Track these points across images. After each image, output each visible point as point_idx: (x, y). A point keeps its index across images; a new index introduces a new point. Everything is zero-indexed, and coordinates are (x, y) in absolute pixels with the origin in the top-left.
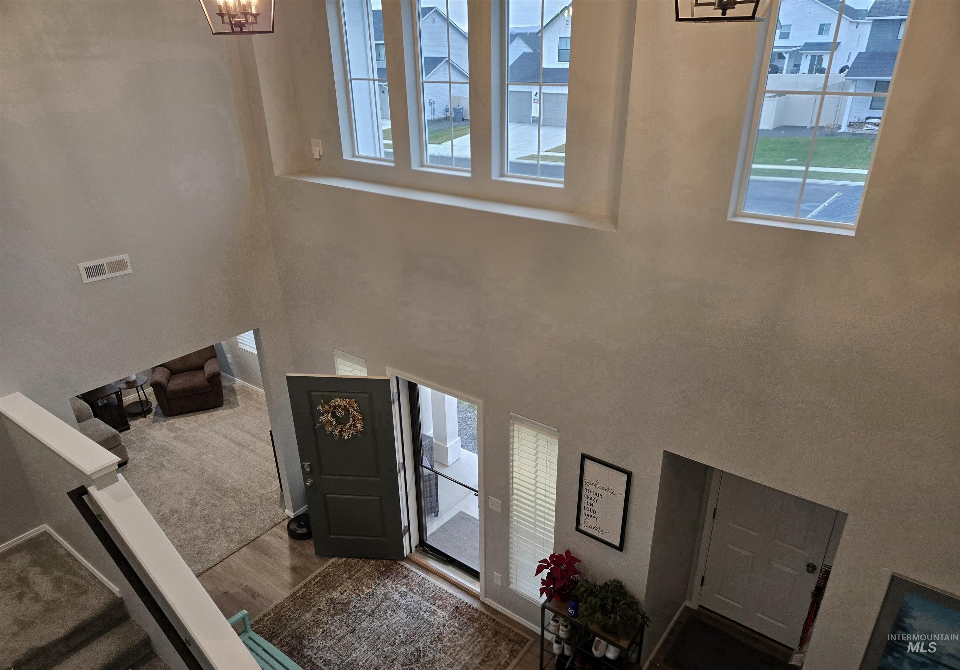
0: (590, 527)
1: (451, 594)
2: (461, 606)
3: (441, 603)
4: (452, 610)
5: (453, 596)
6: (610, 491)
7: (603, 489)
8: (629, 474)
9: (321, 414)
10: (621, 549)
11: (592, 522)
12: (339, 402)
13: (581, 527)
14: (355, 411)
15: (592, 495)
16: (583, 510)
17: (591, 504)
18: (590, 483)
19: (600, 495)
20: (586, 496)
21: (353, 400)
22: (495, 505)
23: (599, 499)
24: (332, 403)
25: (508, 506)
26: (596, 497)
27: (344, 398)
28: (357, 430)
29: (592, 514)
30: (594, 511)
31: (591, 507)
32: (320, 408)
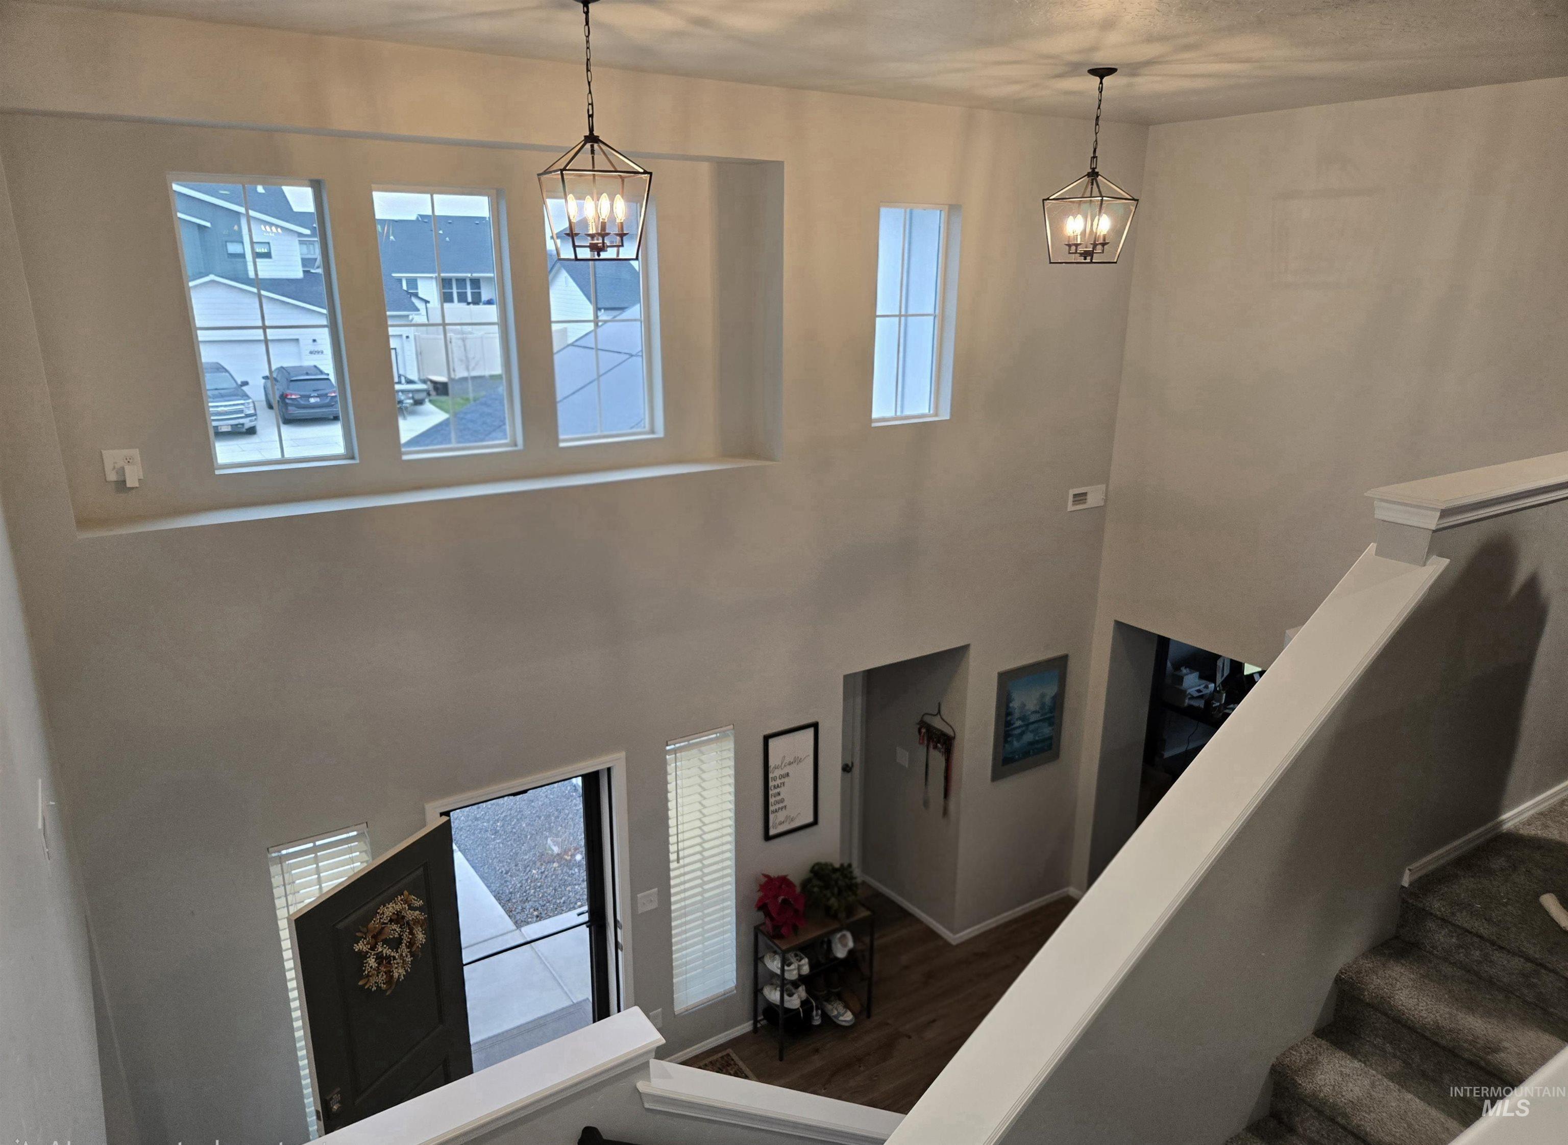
0: (781, 823)
6: (798, 761)
7: (790, 764)
8: (815, 726)
9: (363, 956)
10: (815, 822)
11: (781, 816)
12: (390, 910)
13: (772, 832)
14: (415, 909)
15: (778, 782)
16: (771, 808)
17: (779, 794)
18: (776, 768)
19: (788, 775)
20: (772, 788)
21: (406, 893)
22: (648, 900)
23: (786, 780)
24: (374, 924)
25: (669, 887)
26: (783, 780)
27: (391, 899)
28: (418, 946)
29: (781, 805)
30: (782, 801)
31: (778, 798)
32: (360, 946)
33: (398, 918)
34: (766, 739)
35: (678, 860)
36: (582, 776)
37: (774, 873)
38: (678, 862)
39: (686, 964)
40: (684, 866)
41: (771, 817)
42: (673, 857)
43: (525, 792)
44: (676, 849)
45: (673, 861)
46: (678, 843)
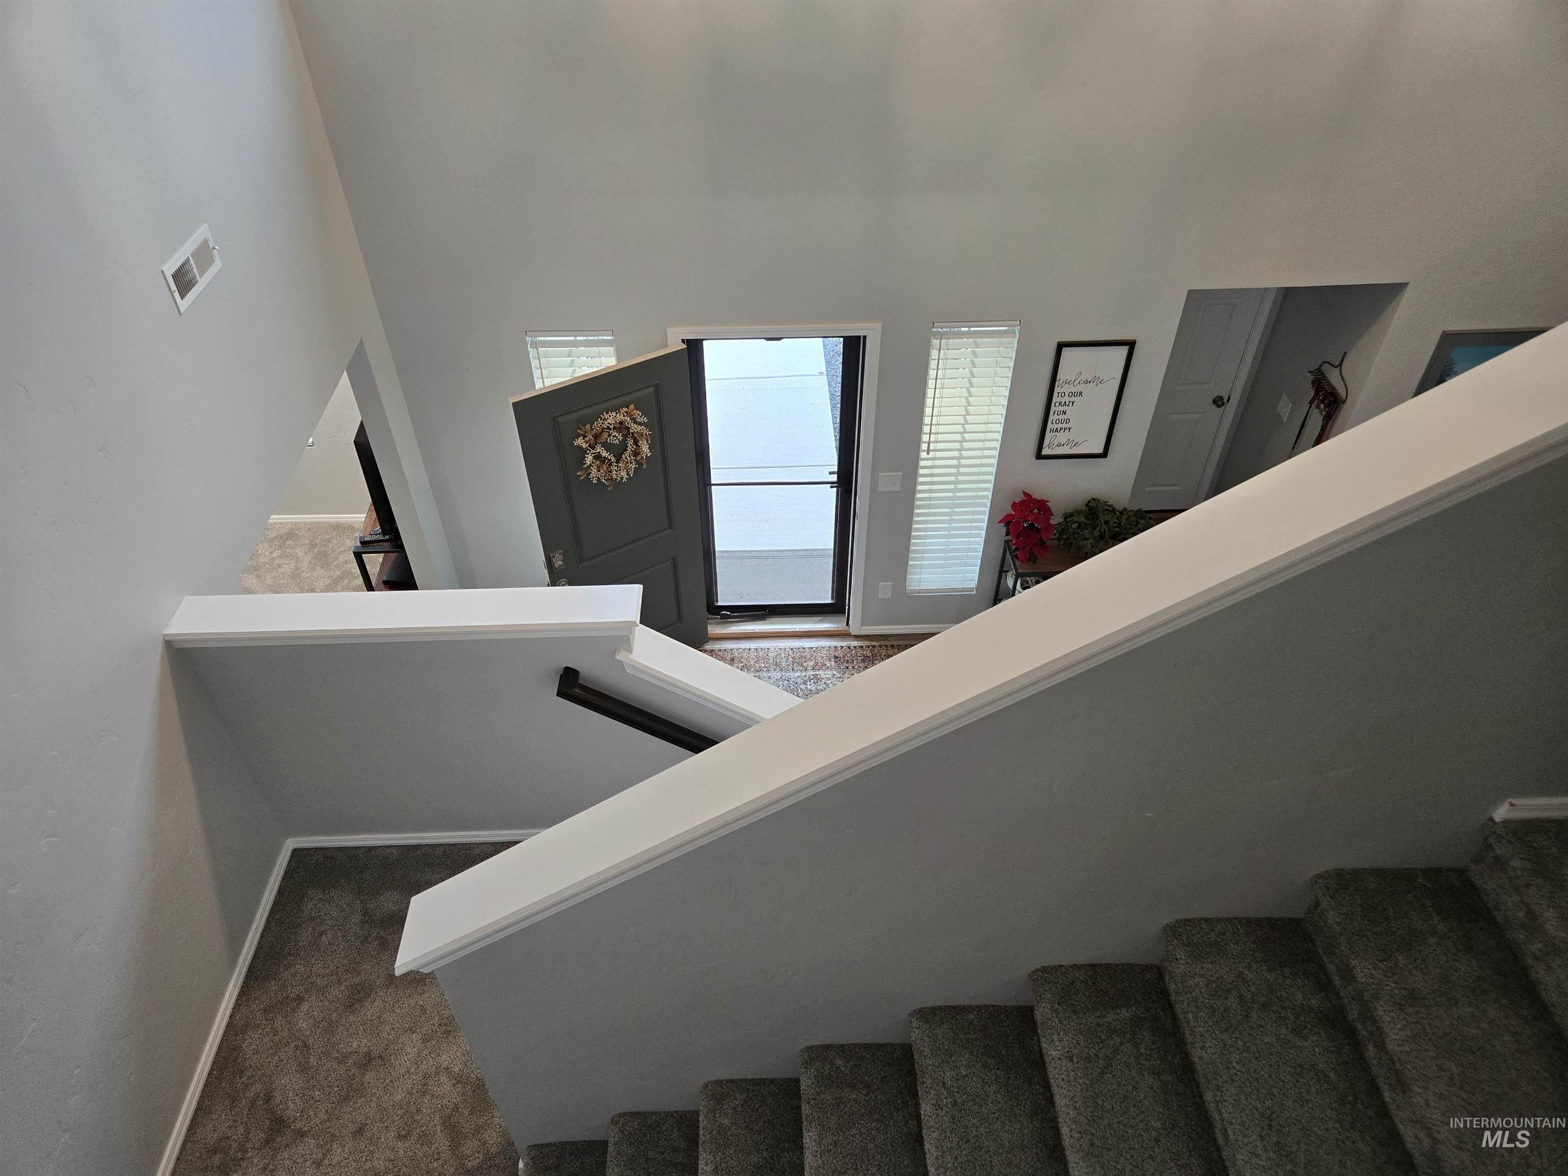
0: (1059, 445)
1: (812, 648)
2: (839, 653)
3: (811, 664)
4: (833, 663)
5: (817, 648)
6: (1097, 381)
7: (1086, 382)
8: (1131, 345)
9: (583, 452)
10: (1104, 455)
11: (1062, 437)
12: (611, 419)
13: (1045, 452)
14: (639, 424)
15: (1067, 399)
16: (1050, 426)
17: (1064, 413)
18: (1067, 382)
19: (1081, 393)
20: (1057, 404)
21: (632, 406)
22: (890, 481)
23: (1077, 399)
24: (597, 425)
25: (915, 475)
26: (1072, 399)
27: (617, 409)
28: (643, 457)
29: (1064, 426)
30: (1068, 421)
31: (1062, 417)
32: (580, 442)
33: (621, 427)
34: (1061, 346)
35: (928, 451)
36: (845, 338)
37: (1037, 496)
38: (928, 454)
39: (924, 552)
40: (934, 459)
41: (1048, 436)
42: (924, 446)
43: (779, 339)
44: (928, 440)
45: (924, 451)
46: (930, 434)
